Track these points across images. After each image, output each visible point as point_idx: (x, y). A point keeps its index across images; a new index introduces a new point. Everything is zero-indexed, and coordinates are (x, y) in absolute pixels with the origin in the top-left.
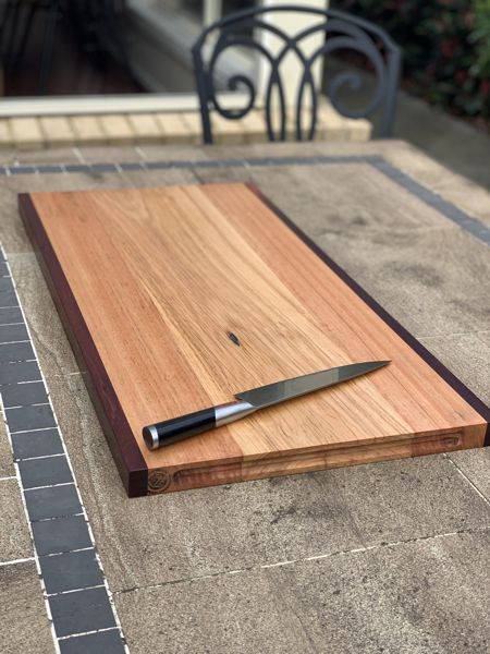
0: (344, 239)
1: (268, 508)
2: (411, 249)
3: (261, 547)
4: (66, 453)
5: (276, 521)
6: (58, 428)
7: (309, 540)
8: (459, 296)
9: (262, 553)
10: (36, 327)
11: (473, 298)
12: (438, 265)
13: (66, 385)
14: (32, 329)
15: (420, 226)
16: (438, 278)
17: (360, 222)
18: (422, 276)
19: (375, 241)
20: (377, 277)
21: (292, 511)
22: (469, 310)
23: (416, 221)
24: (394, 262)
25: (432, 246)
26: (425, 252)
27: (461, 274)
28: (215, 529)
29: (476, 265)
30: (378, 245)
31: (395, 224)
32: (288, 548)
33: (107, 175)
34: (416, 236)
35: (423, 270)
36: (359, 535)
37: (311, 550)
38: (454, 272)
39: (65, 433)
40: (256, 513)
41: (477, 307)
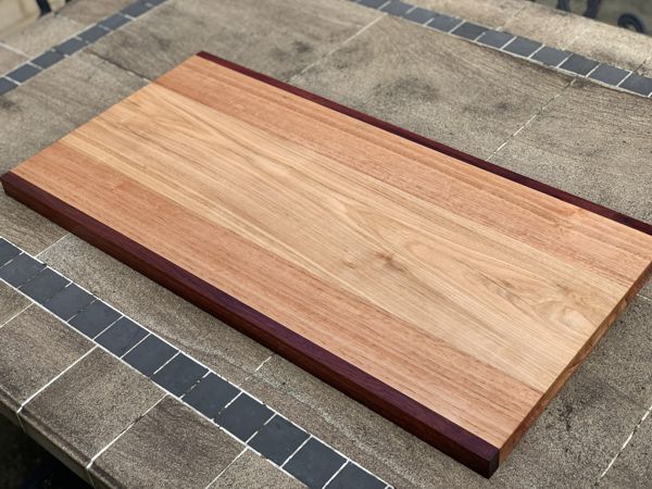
0: (313, 77)
1: (552, 418)
2: (375, 63)
3: (583, 459)
4: (349, 460)
5: (569, 427)
6: (312, 436)
7: (606, 428)
8: (464, 100)
9: (590, 463)
10: (165, 332)
11: (475, 97)
12: (414, 70)
13: (266, 386)
14: (167, 338)
15: (356, 30)
16: (427, 88)
17: (303, 48)
18: (414, 92)
19: (340, 68)
20: (382, 111)
21: (570, 410)
22: (486, 113)
23: (348, 25)
24: (379, 86)
25: (389, 50)
26: (391, 61)
27: (440, 73)
28: (536, 462)
29: (442, 56)
30: (346, 70)
31: (334, 36)
32: (602, 447)
33: (13, 96)
34: (365, 44)
35: (408, 83)
36: (634, 402)
37: (617, 437)
38: (433, 73)
39: (324, 438)
40: (549, 427)
41: (487, 106)
